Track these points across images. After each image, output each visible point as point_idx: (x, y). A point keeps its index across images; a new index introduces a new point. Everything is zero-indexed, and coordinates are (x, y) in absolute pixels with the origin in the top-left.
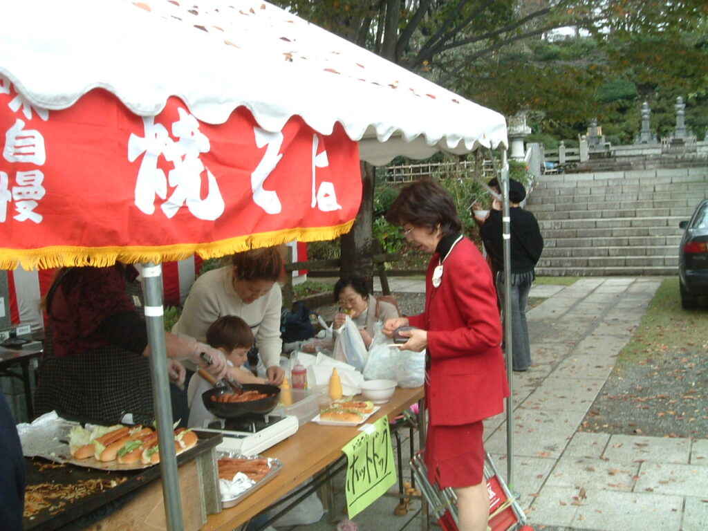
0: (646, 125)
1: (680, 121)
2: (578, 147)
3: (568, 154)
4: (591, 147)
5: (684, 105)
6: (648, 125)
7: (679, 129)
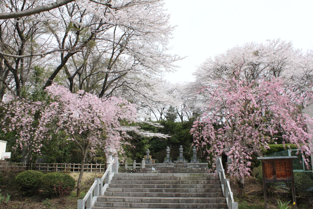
0: (168, 156)
1: (181, 155)
2: (141, 163)
3: (137, 165)
4: (147, 163)
5: (183, 149)
6: (169, 155)
7: (181, 158)
